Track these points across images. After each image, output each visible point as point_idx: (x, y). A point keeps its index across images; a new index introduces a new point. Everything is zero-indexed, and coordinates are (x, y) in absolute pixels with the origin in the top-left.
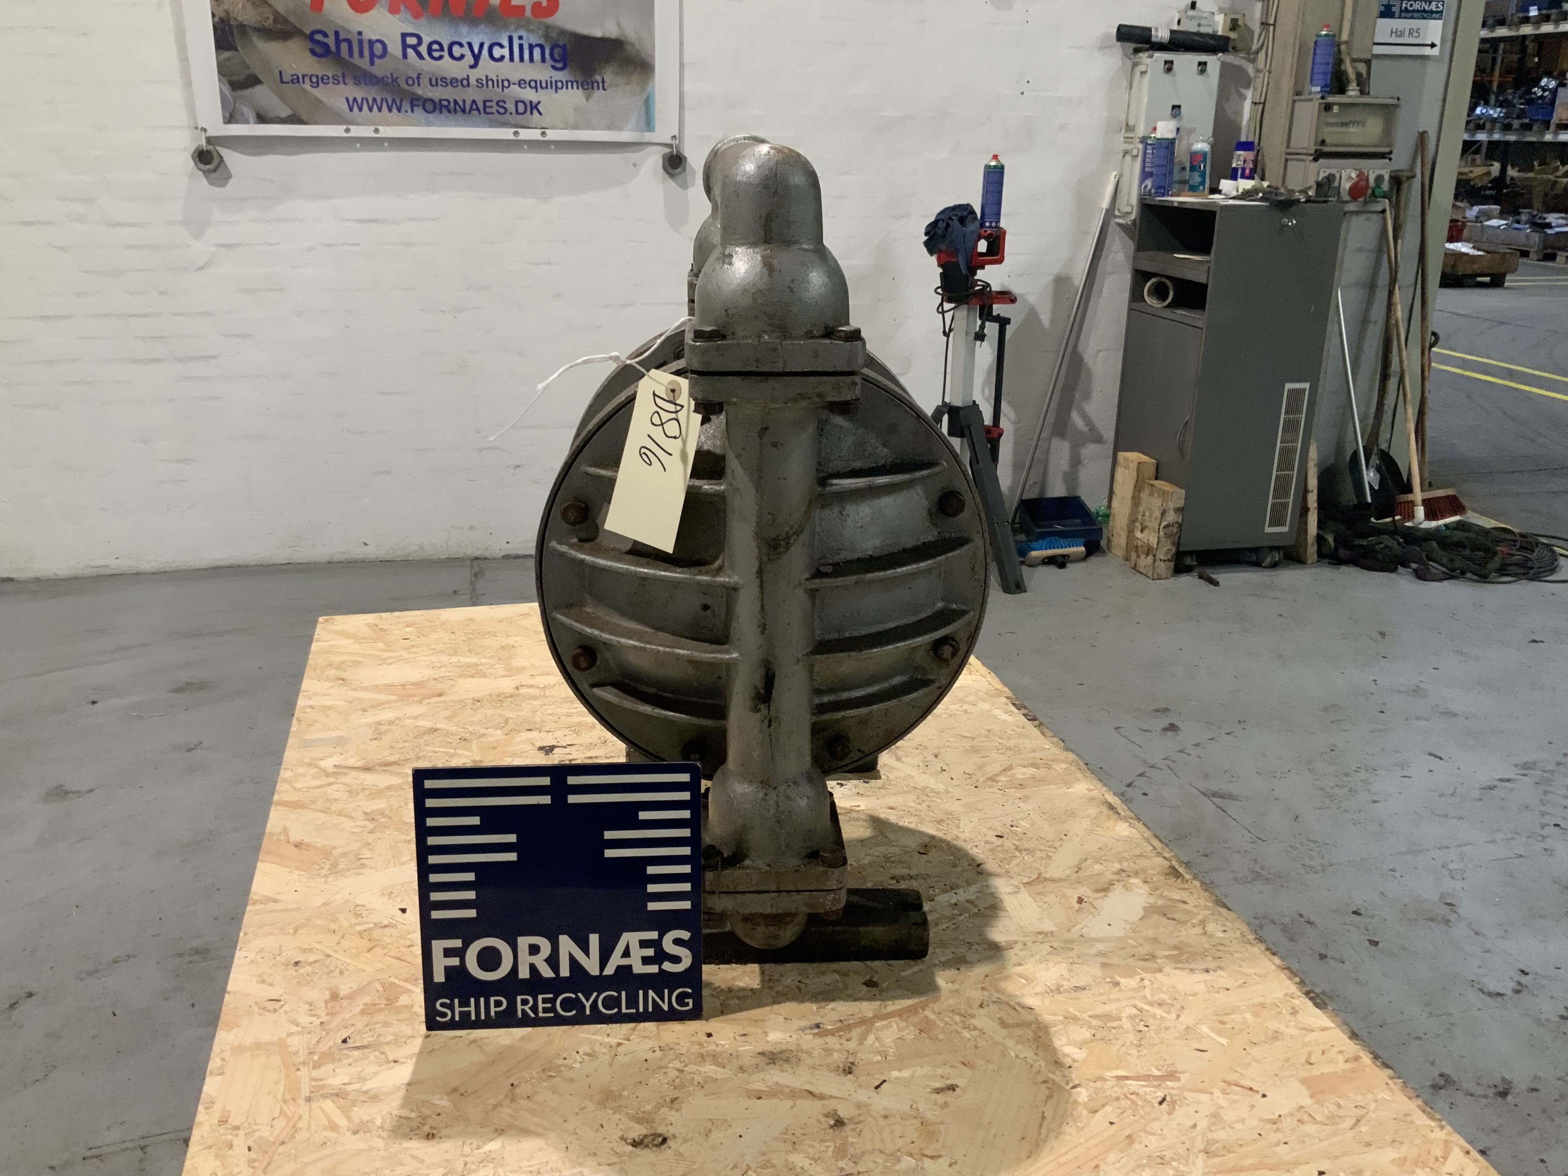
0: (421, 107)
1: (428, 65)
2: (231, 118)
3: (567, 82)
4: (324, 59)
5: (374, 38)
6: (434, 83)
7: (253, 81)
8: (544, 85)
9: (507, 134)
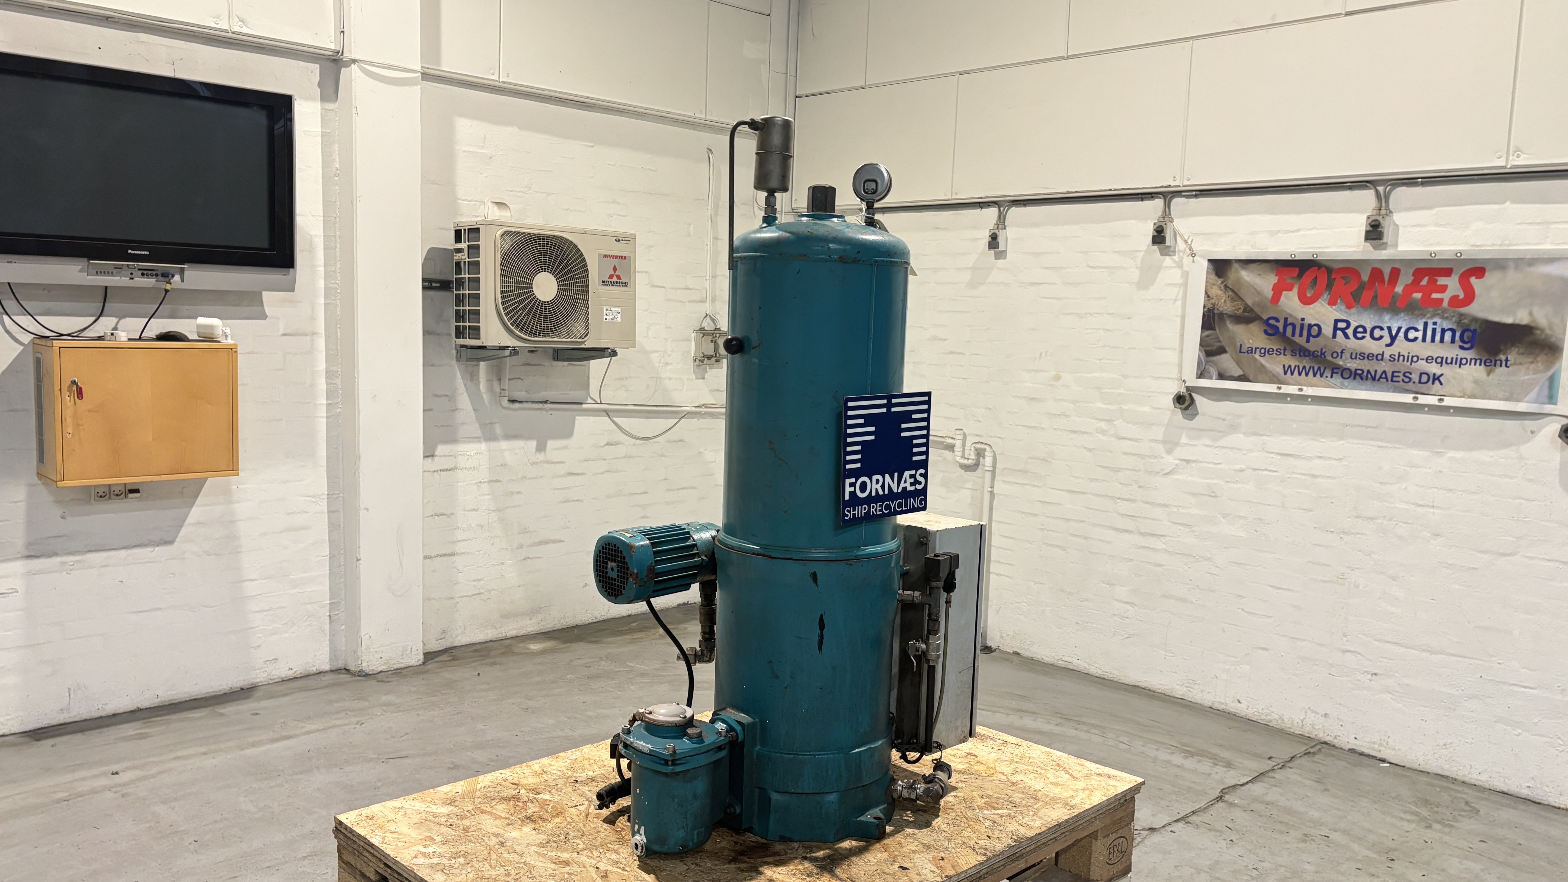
0: (1340, 374)
1: (1353, 343)
2: (1201, 375)
3: (1471, 359)
4: (1272, 337)
5: (1313, 323)
6: (1353, 357)
7: (1222, 351)
8: (1449, 361)
9: (1408, 398)
